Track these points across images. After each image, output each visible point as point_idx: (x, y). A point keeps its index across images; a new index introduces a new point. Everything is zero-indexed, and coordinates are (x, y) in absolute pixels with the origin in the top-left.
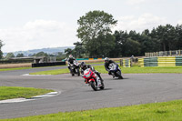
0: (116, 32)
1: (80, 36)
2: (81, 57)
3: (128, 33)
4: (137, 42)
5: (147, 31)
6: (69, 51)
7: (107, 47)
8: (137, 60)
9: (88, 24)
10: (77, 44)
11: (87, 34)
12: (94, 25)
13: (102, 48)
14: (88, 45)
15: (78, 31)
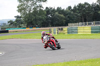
0: (47, 8)
1: (20, 11)
2: (20, 27)
3: (56, 9)
4: (62, 15)
5: (70, 7)
6: (11, 22)
7: (40, 19)
8: (62, 29)
9: (25, 2)
10: (18, 17)
11: (24, 9)
12: (30, 3)
13: (36, 20)
14: (25, 18)
15: (18, 7)
